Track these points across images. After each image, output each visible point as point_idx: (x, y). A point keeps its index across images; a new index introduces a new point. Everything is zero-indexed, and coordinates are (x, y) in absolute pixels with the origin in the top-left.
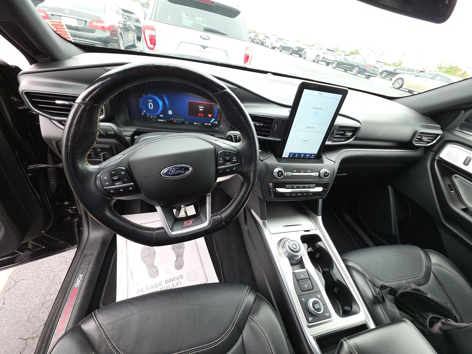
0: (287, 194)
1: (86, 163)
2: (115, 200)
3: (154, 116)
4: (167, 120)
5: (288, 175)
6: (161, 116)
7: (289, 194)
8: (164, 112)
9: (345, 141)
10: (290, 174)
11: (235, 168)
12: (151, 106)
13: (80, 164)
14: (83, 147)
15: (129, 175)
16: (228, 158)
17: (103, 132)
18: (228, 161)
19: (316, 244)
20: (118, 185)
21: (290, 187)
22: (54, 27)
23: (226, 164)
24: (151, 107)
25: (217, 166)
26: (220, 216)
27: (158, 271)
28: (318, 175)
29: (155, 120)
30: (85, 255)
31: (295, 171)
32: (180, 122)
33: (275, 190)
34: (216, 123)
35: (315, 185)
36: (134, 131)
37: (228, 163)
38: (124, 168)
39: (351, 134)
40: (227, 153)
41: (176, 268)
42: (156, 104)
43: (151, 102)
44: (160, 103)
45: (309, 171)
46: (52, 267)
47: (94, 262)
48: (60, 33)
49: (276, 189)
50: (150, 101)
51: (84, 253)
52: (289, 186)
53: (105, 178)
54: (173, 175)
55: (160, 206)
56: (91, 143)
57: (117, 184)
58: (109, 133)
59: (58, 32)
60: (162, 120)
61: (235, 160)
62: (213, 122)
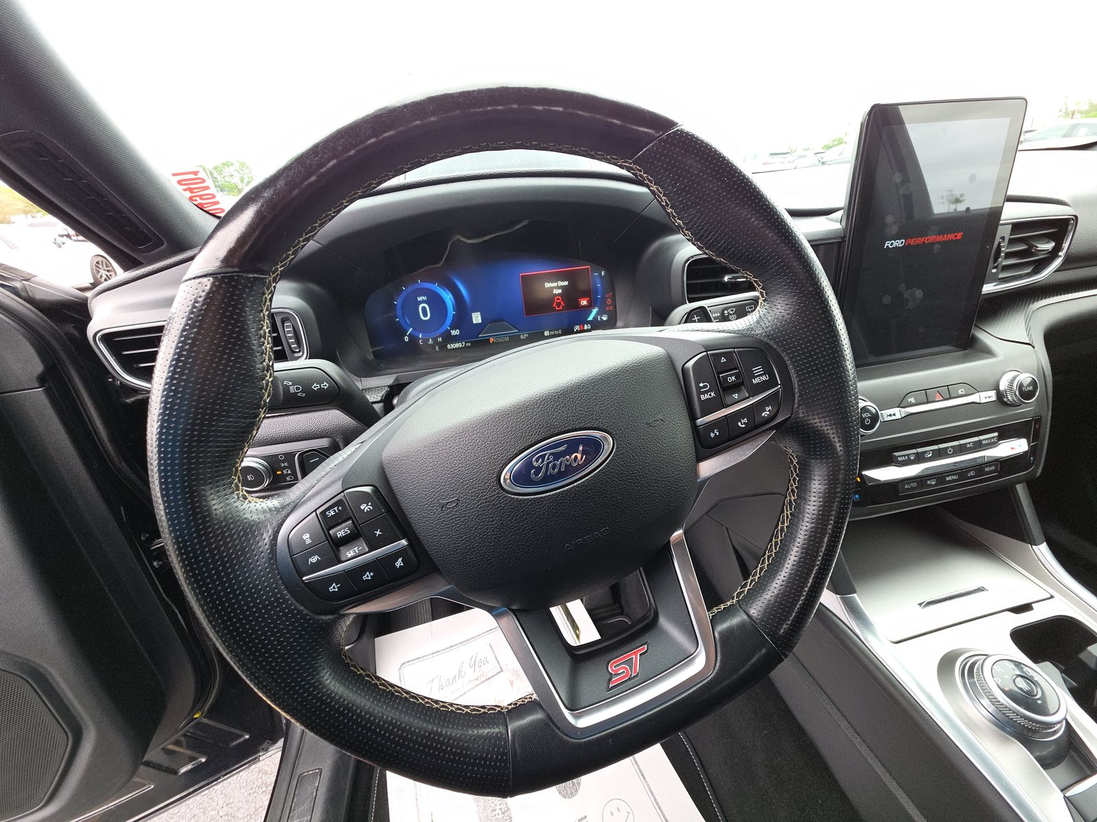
0: (909, 484)
1: (238, 495)
2: (352, 617)
3: (436, 338)
4: (471, 342)
5: (893, 418)
6: (455, 332)
7: (914, 485)
8: (462, 318)
9: (1036, 271)
10: (898, 413)
11: (767, 409)
12: (424, 311)
13: (214, 502)
14: (220, 437)
15: (389, 510)
16: (731, 375)
17: (298, 389)
18: (735, 387)
19: (1083, 656)
20: (354, 555)
21: (912, 458)
22: (185, 190)
23: (728, 400)
24: (425, 314)
25: (693, 417)
26: (745, 617)
27: (508, 809)
28: (994, 398)
29: (439, 348)
30: (301, 778)
31: (912, 400)
32: (507, 339)
33: (861, 476)
34: (605, 318)
35: (996, 434)
36: (389, 386)
37: (736, 396)
38: (368, 489)
39: (1053, 244)
40: (723, 360)
41: (560, 793)
42: (437, 303)
43: (423, 302)
44: (448, 298)
45: (960, 392)
46: (233, 805)
47: (326, 800)
48: (200, 201)
49: (864, 473)
50: (420, 299)
51: (298, 772)
52: (908, 455)
53: (304, 537)
54: (548, 479)
55: (514, 612)
56: (245, 418)
57: (349, 556)
58: (315, 387)
59: (196, 200)
60: (458, 345)
61: (764, 378)
62: (595, 318)
